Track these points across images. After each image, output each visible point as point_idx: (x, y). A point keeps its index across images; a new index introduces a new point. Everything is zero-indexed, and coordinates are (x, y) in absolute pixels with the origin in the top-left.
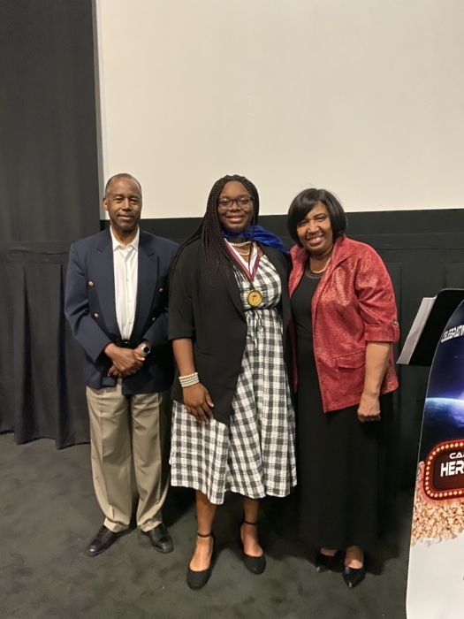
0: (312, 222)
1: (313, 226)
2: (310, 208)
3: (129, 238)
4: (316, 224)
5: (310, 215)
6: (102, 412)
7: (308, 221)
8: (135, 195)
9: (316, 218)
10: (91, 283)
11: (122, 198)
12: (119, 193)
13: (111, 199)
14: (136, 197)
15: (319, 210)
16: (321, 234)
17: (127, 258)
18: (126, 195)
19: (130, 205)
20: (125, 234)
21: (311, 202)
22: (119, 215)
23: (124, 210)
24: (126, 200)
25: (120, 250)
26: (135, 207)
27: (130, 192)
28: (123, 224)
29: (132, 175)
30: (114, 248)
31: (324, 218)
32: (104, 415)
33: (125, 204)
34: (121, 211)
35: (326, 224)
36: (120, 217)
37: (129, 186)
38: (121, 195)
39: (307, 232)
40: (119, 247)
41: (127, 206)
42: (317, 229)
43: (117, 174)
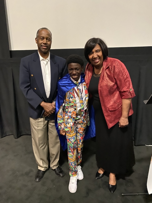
0: (95, 53)
1: (95, 55)
2: (93, 47)
3: (46, 56)
4: (97, 54)
5: (94, 50)
6: (38, 127)
7: (93, 53)
8: (49, 37)
9: (97, 51)
10: (32, 75)
11: (43, 38)
12: (42, 36)
13: (39, 38)
14: (49, 38)
15: (97, 48)
16: (98, 58)
17: (46, 65)
18: (45, 37)
19: (46, 42)
20: (45, 54)
21: (94, 44)
22: (42, 46)
23: (44, 44)
24: (45, 39)
25: (43, 61)
26: (49, 43)
27: (47, 36)
28: (43, 50)
29: (48, 29)
30: (41, 60)
31: (99, 51)
32: (39, 128)
33: (44, 41)
34: (42, 44)
35: (100, 54)
36: (42, 47)
37: (46, 33)
38: (43, 37)
39: (93, 57)
40: (43, 60)
41: (45, 42)
42: (97, 56)
43: (42, 28)
